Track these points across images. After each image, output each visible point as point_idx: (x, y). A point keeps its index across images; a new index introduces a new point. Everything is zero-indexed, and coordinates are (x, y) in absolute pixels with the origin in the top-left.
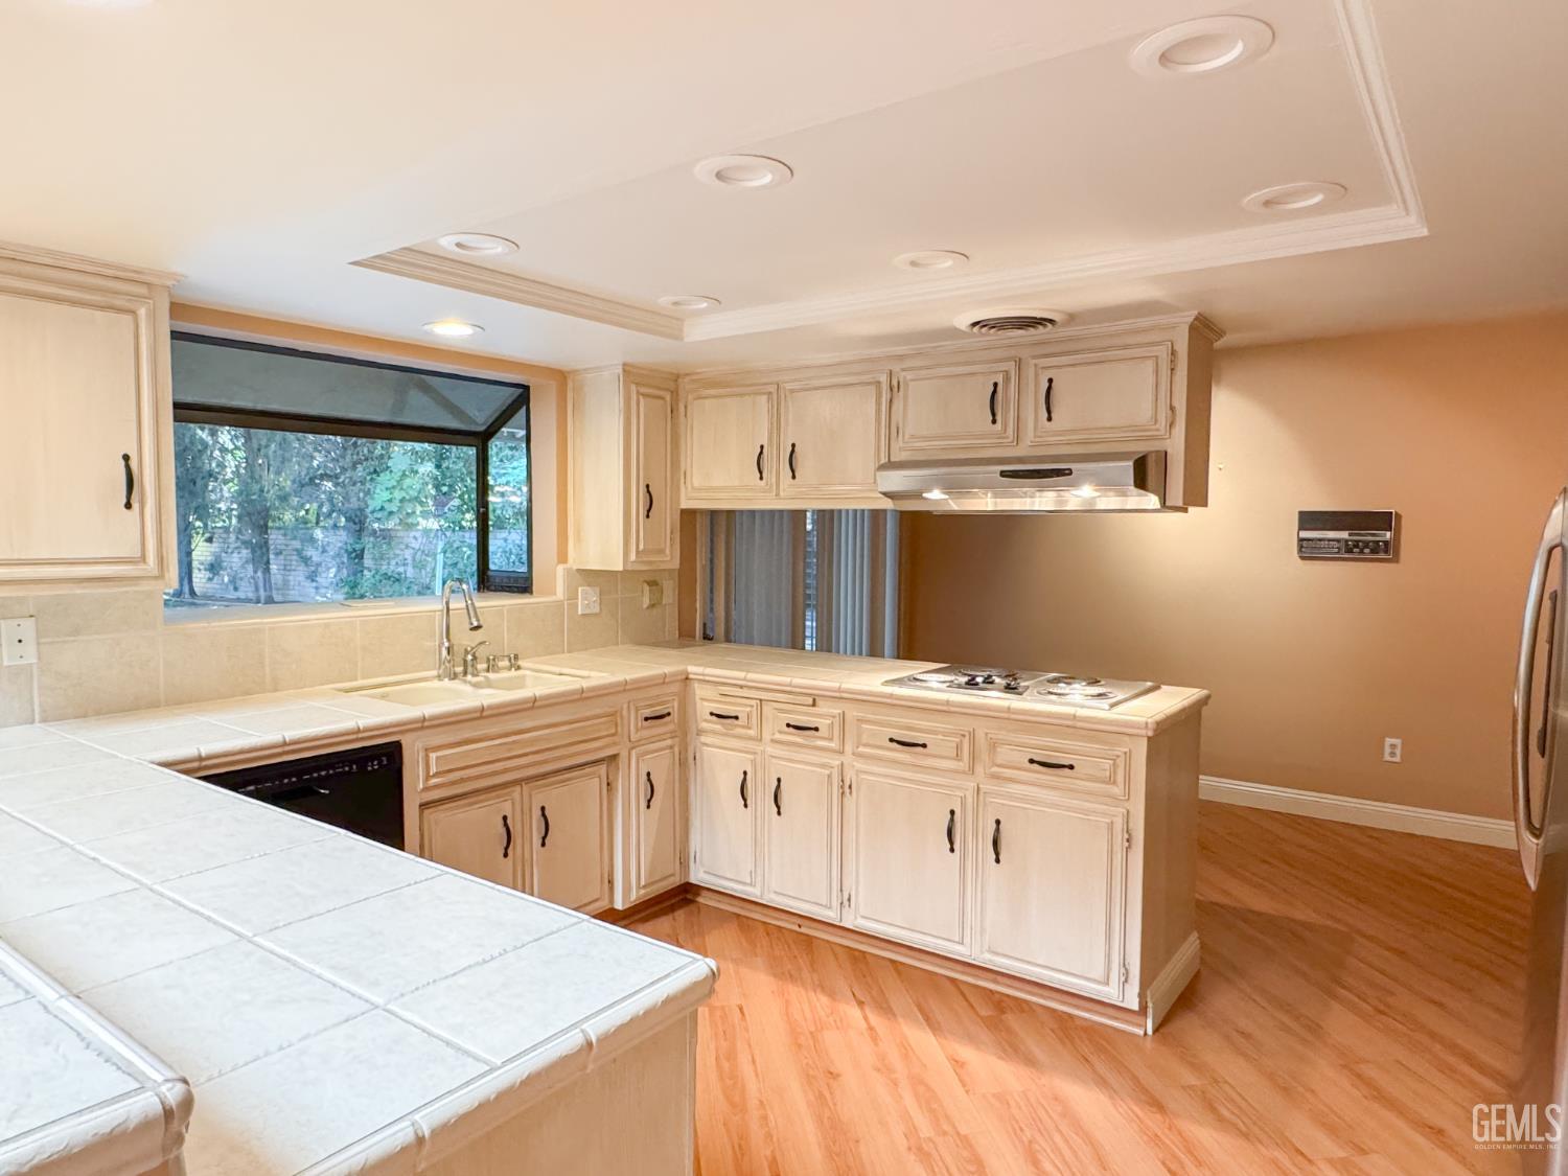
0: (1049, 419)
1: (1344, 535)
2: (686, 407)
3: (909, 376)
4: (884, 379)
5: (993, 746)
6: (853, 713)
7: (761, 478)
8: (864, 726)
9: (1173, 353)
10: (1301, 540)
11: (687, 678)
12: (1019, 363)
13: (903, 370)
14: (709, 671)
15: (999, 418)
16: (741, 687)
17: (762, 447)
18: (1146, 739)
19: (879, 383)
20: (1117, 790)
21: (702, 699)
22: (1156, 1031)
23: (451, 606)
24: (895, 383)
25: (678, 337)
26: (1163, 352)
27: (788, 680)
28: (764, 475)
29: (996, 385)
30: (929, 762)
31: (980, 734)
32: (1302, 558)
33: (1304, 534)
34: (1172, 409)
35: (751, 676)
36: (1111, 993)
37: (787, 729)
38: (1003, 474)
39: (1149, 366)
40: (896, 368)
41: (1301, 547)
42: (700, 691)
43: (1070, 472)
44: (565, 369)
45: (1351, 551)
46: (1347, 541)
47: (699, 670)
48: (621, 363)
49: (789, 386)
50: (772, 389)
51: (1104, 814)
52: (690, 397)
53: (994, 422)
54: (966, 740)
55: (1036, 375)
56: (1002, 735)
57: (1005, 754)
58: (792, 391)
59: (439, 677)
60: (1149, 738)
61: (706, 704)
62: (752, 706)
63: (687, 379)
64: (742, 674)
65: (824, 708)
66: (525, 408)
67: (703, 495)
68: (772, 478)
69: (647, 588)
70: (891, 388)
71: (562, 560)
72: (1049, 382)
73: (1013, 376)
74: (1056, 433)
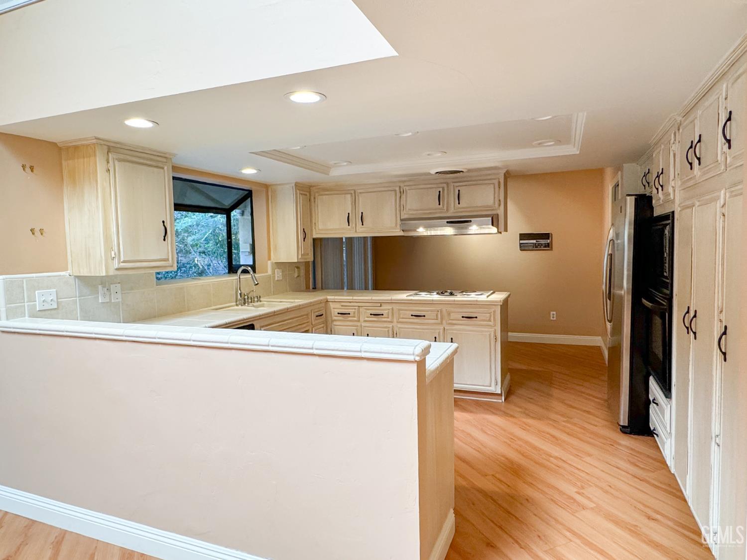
0: (459, 203)
1: (534, 241)
2: (314, 198)
3: (407, 188)
4: (397, 189)
5: (449, 314)
6: (396, 307)
7: (349, 225)
8: (401, 312)
9: (499, 182)
10: (521, 244)
11: (327, 301)
12: (448, 184)
13: (405, 186)
14: (336, 297)
15: (441, 203)
16: (350, 302)
17: (349, 214)
18: (499, 307)
19: (395, 191)
20: (491, 323)
21: (334, 308)
22: (505, 400)
23: (241, 277)
24: (402, 191)
25: (328, 175)
26: (496, 182)
27: (370, 298)
28: (350, 224)
29: (440, 192)
30: (426, 321)
31: (444, 310)
32: (521, 250)
33: (522, 242)
34: (500, 201)
35: (354, 298)
36: (492, 389)
37: (370, 316)
38: (447, 222)
39: (492, 186)
40: (402, 185)
41: (520, 247)
42: (332, 305)
43: (471, 221)
44: (268, 184)
45: (536, 247)
46: (536, 243)
47: (333, 297)
48: (295, 182)
49: (359, 191)
50: (353, 192)
51: (486, 331)
52: (317, 195)
53: (439, 204)
54: (439, 312)
55: (454, 190)
56: (453, 309)
57: (453, 316)
58: (360, 193)
59: (237, 305)
60: (501, 305)
61: (335, 310)
62: (355, 309)
63: (314, 188)
64: (351, 298)
65: (384, 307)
67: (323, 232)
68: (354, 225)
69: (296, 269)
70: (400, 192)
71: (269, 259)
72: (459, 191)
73: (446, 189)
74: (463, 208)
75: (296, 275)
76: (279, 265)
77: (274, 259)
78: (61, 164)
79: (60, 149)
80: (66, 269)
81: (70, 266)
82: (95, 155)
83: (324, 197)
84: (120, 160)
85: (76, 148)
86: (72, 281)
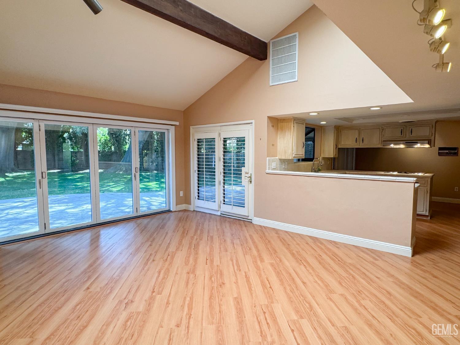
0: (411, 134)
3: (386, 128)
4: (381, 128)
7: (356, 143)
10: (439, 152)
12: (406, 126)
15: (402, 134)
17: (356, 138)
18: (430, 179)
19: (380, 129)
20: (425, 185)
22: (430, 219)
24: (383, 129)
25: (352, 123)
26: (431, 125)
29: (402, 129)
32: (439, 156)
34: (432, 133)
36: (424, 213)
38: (406, 142)
39: (429, 127)
40: (383, 126)
41: (438, 154)
43: (416, 142)
44: (322, 126)
45: (449, 154)
46: (448, 152)
48: (334, 125)
49: (362, 129)
50: (359, 129)
51: (423, 189)
52: (341, 130)
53: (401, 135)
55: (409, 128)
63: (341, 127)
66: (313, 132)
67: (343, 145)
68: (359, 143)
69: (329, 161)
70: (382, 129)
71: (321, 156)
72: (412, 129)
73: (405, 129)
74: (413, 137)
75: (329, 163)
76: (324, 158)
77: (322, 156)
78: (278, 125)
79: (278, 120)
80: (277, 157)
81: (278, 156)
82: (291, 122)
83: (345, 131)
84: (297, 123)
85: (284, 120)
86: (279, 160)
